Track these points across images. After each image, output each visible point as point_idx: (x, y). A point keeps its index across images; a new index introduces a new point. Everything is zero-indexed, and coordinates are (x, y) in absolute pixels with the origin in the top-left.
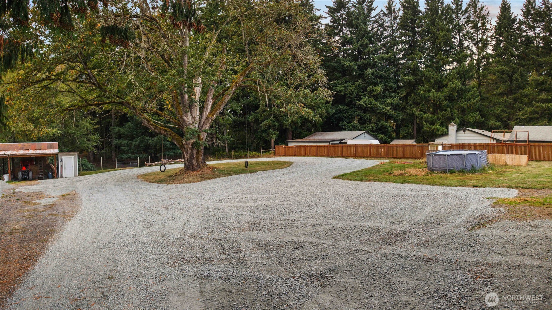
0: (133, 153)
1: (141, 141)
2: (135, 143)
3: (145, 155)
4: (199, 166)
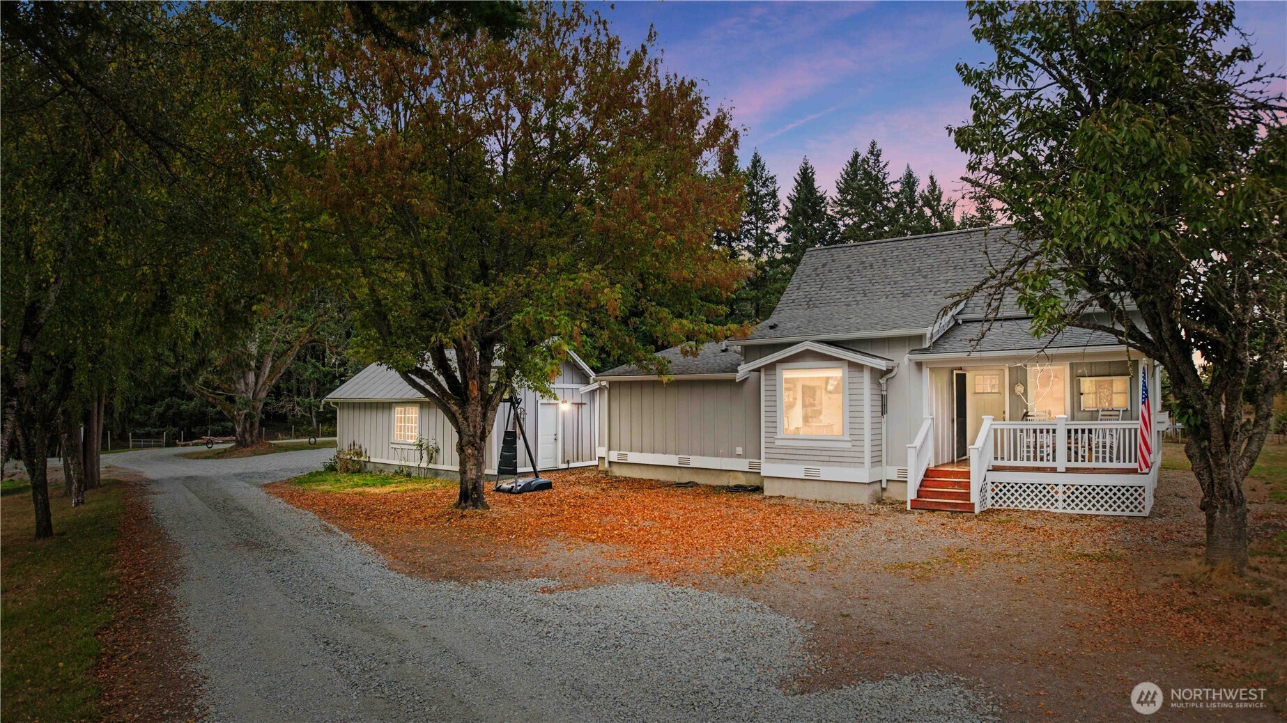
0: (154, 426)
1: (169, 407)
2: (158, 409)
3: (176, 430)
4: (253, 442)
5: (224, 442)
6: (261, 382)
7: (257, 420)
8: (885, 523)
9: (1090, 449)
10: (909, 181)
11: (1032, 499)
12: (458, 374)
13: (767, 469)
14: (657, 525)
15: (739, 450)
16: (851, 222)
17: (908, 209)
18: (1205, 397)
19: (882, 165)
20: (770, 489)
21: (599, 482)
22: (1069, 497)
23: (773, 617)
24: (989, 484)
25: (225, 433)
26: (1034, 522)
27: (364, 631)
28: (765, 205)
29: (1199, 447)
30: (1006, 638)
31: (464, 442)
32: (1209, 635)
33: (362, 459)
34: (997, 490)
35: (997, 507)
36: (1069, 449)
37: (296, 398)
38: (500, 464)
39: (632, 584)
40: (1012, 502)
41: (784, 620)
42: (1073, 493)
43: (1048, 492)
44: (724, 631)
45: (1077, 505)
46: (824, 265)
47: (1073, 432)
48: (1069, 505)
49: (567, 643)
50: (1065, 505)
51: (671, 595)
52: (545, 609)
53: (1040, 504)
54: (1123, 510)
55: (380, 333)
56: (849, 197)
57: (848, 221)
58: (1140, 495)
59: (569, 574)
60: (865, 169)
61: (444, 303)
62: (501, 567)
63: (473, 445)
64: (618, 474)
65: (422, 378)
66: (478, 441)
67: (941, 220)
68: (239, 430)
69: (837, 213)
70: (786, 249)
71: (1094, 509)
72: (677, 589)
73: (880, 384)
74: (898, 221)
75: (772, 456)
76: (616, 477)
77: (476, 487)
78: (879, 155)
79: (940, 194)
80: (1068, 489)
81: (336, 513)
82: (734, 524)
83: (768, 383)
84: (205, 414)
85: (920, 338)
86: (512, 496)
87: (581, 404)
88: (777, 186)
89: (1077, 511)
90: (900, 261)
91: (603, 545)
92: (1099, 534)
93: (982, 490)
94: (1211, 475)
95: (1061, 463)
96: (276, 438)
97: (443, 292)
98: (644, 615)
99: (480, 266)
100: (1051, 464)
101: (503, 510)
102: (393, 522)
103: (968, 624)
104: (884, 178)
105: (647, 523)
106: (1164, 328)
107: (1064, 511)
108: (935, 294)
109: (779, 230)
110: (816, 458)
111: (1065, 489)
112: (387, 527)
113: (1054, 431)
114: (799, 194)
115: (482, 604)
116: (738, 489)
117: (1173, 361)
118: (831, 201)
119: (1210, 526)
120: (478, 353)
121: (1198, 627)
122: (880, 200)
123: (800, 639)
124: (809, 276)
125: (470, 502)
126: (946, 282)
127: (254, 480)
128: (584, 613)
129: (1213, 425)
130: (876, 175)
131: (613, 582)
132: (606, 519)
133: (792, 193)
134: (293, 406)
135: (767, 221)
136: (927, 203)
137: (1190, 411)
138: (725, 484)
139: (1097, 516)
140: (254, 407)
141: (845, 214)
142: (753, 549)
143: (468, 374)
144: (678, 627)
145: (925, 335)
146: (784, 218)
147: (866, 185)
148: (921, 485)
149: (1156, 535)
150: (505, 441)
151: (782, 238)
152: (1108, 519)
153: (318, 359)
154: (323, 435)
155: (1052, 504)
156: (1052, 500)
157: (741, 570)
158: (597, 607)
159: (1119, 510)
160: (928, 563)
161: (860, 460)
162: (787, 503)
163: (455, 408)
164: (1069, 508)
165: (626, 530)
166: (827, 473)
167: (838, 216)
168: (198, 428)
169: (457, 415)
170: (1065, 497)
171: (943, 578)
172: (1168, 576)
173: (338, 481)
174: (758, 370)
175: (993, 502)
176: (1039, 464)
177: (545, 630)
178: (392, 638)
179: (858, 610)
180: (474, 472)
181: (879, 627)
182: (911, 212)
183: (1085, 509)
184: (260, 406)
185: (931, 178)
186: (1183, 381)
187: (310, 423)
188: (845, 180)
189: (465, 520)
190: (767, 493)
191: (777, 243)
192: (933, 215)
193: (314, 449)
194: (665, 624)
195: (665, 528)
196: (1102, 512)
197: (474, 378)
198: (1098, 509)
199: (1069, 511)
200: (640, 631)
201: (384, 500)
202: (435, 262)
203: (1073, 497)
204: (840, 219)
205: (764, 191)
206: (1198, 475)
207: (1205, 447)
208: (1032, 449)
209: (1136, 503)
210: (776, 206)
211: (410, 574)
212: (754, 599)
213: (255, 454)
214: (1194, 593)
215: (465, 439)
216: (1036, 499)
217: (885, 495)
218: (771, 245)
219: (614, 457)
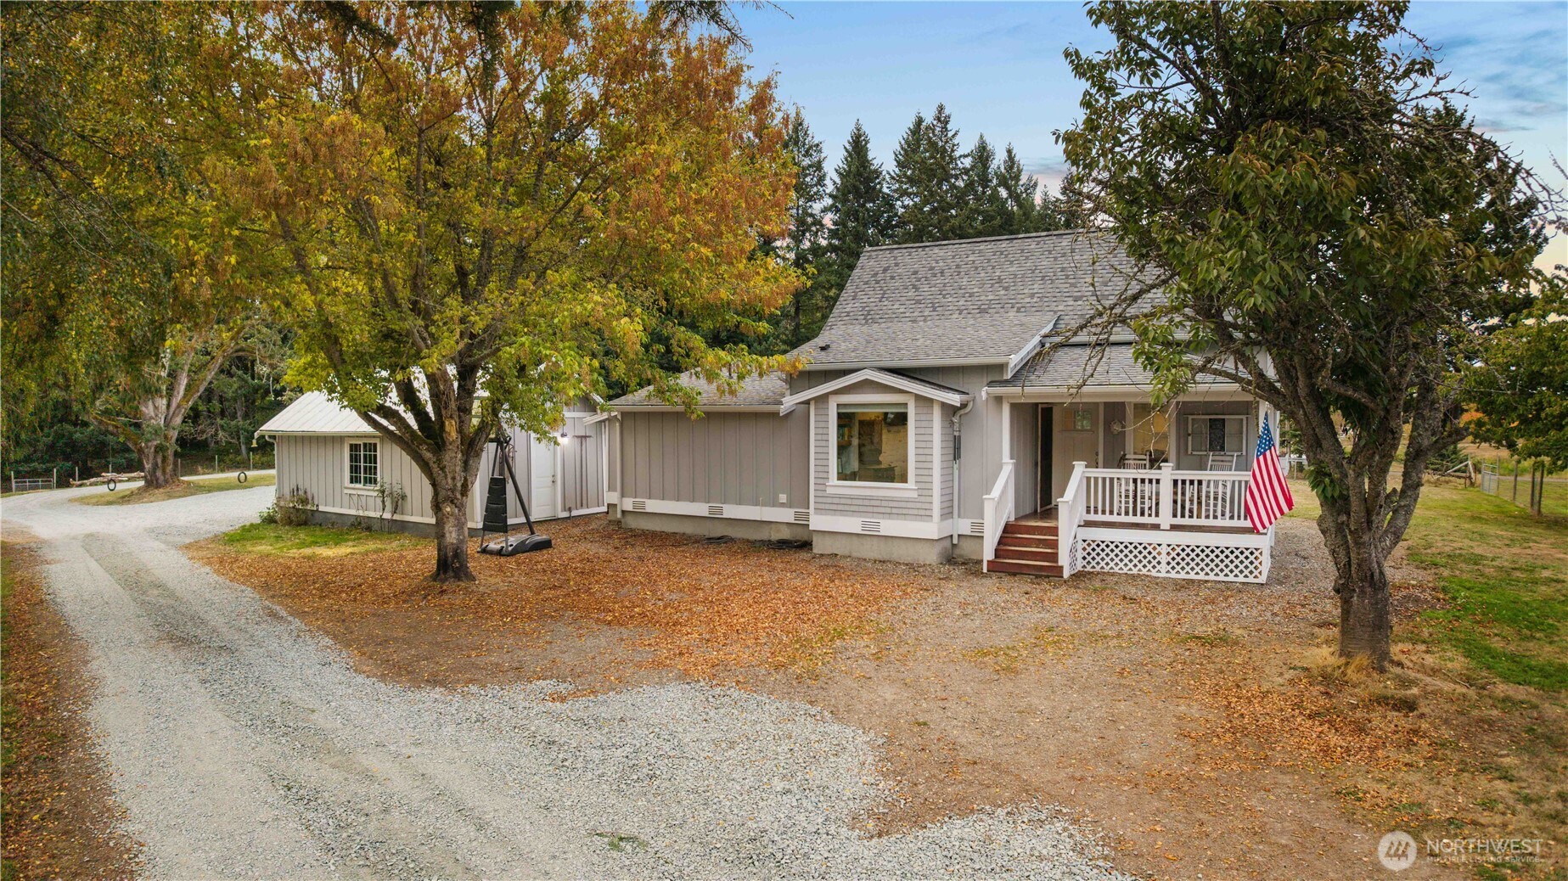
1: (59, 436)
3: (68, 465)
4: (166, 482)
5: (129, 480)
6: (174, 405)
7: (170, 452)
8: (958, 591)
9: (1200, 503)
10: (983, 155)
11: (1131, 561)
12: (429, 409)
13: (817, 522)
14: (687, 598)
15: (783, 498)
16: (911, 203)
17: (980, 189)
18: (1345, 465)
19: (950, 134)
20: (819, 546)
21: (610, 537)
22: (1173, 559)
23: (836, 727)
24: (1080, 542)
25: (130, 466)
26: (1133, 590)
27: (334, 766)
28: (808, 179)
29: (1335, 521)
30: (1112, 754)
31: (440, 498)
32: (1348, 750)
33: (309, 507)
34: (1089, 549)
35: (1089, 569)
36: (1175, 502)
37: (219, 420)
38: (486, 519)
39: (662, 684)
40: (1107, 564)
41: (849, 732)
42: (1178, 555)
43: (1150, 553)
44: (779, 750)
45: (1183, 568)
46: (885, 270)
47: (1180, 483)
48: (1173, 568)
49: (590, 776)
50: (1169, 568)
51: (711, 699)
52: (558, 725)
53: (1140, 566)
54: (1236, 576)
55: (330, 358)
56: (909, 173)
57: (908, 201)
58: (1256, 558)
59: (583, 673)
60: (930, 138)
61: (414, 323)
62: (497, 664)
63: (452, 502)
64: (633, 527)
65: (385, 417)
66: (459, 496)
67: (1020, 206)
68: (148, 466)
69: (895, 191)
70: (833, 234)
71: (1202, 574)
72: (718, 690)
73: (952, 423)
74: (967, 203)
75: (823, 506)
76: (631, 530)
77: (458, 553)
78: (947, 123)
79: (1020, 171)
80: (1173, 549)
81: (281, 589)
82: (780, 595)
83: (819, 418)
84: (104, 444)
85: (1001, 367)
86: (503, 560)
87: (586, 437)
88: (823, 155)
89: (1183, 575)
90: (977, 268)
91: (622, 629)
92: (1210, 607)
93: (1073, 550)
94: (1349, 553)
95: (1166, 519)
96: (195, 473)
97: (412, 310)
98: (680, 729)
99: (457, 272)
100: (1153, 520)
101: (493, 580)
102: (355, 600)
103: (1066, 733)
104: (953, 151)
105: (674, 596)
106: (1301, 384)
107: (1168, 575)
108: (1018, 311)
109: (824, 210)
110: (876, 510)
111: (1169, 549)
112: (348, 609)
113: (1158, 481)
114: (849, 166)
115: (478, 721)
116: (783, 545)
117: (1309, 422)
118: (887, 177)
119: (1346, 614)
120: (456, 384)
121: (1334, 739)
122: (946, 177)
123: (870, 759)
124: (866, 283)
125: (451, 574)
126: (1032, 296)
127: (170, 539)
128: (607, 730)
129: (1353, 499)
130: (943, 147)
131: (639, 684)
132: (624, 591)
133: (841, 165)
134: (217, 432)
135: (811, 199)
136: (1003, 182)
137: (1327, 480)
138: (765, 537)
139: (1207, 581)
140: (166, 437)
141: (904, 193)
142: (806, 630)
143: (443, 412)
144: (724, 745)
145: (1007, 364)
146: (831, 196)
147: (931, 158)
148: (1000, 543)
149: (1276, 609)
150: (491, 491)
151: (828, 220)
152: (1219, 586)
153: (246, 369)
154: (256, 467)
155: (1154, 567)
156: (1154, 562)
157: (794, 662)
158: (622, 720)
159: (1231, 575)
160: (1013, 648)
161: (928, 513)
162: (841, 563)
163: (428, 455)
164: (1173, 572)
165: (649, 606)
166: (889, 527)
167: (896, 196)
168: (96, 461)
169: (431, 464)
170: (1169, 559)
171: (1032, 668)
172: (1294, 668)
173: (278, 538)
174: (807, 402)
175: (1085, 563)
176: (1138, 519)
177: (561, 756)
178: (369, 776)
179: (936, 716)
180: (454, 535)
181: (963, 741)
182: (984, 193)
183: (1192, 573)
184: (174, 434)
185: (1009, 152)
186: (1319, 445)
187: (238, 452)
188: (905, 150)
189: (445, 597)
190: (816, 550)
191: (822, 226)
192: (1010, 196)
193: (246, 487)
194: (708, 742)
195: (697, 602)
196: (1212, 577)
197: (451, 417)
198: (1207, 574)
199: (1173, 575)
200: (677, 753)
201: (339, 567)
202: (400, 270)
203: (1178, 559)
204: (897, 199)
205: (806, 162)
206: (1333, 552)
207: (1343, 523)
208: (1131, 500)
209: (1251, 568)
210: (821, 181)
211: (383, 678)
212: (811, 703)
213: (170, 497)
214: (1327, 693)
215: (442, 494)
216: (1135, 561)
217: (957, 552)
218: (814, 229)
219: (628, 504)
